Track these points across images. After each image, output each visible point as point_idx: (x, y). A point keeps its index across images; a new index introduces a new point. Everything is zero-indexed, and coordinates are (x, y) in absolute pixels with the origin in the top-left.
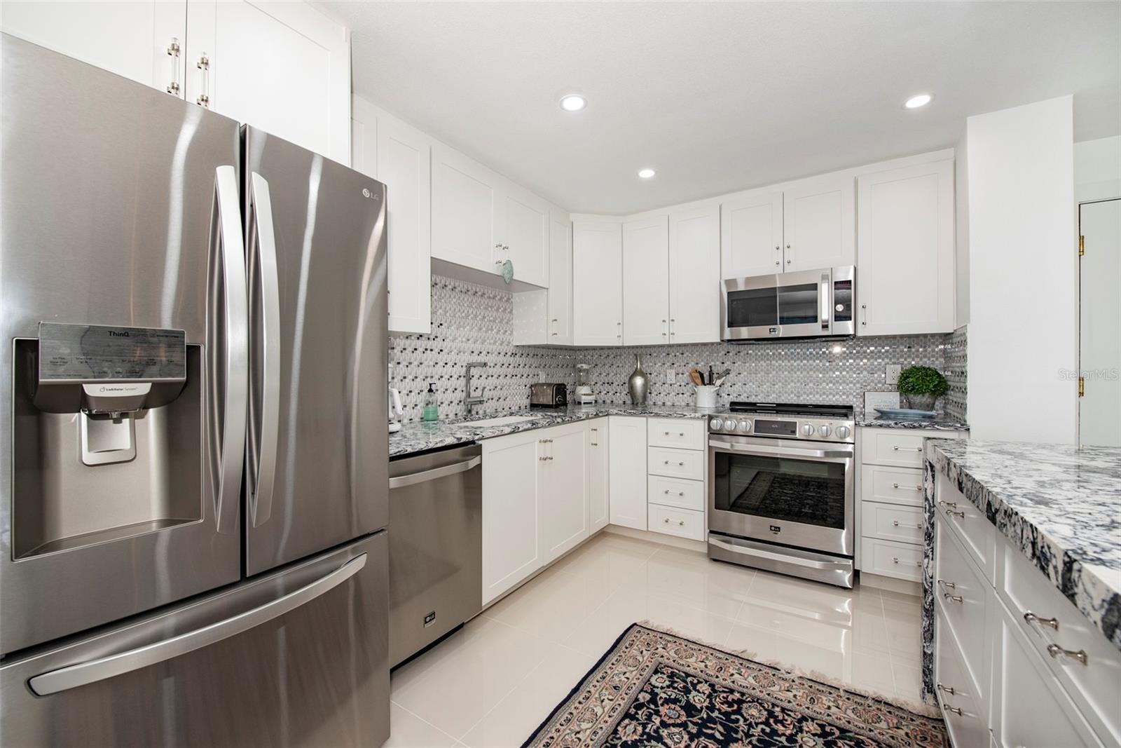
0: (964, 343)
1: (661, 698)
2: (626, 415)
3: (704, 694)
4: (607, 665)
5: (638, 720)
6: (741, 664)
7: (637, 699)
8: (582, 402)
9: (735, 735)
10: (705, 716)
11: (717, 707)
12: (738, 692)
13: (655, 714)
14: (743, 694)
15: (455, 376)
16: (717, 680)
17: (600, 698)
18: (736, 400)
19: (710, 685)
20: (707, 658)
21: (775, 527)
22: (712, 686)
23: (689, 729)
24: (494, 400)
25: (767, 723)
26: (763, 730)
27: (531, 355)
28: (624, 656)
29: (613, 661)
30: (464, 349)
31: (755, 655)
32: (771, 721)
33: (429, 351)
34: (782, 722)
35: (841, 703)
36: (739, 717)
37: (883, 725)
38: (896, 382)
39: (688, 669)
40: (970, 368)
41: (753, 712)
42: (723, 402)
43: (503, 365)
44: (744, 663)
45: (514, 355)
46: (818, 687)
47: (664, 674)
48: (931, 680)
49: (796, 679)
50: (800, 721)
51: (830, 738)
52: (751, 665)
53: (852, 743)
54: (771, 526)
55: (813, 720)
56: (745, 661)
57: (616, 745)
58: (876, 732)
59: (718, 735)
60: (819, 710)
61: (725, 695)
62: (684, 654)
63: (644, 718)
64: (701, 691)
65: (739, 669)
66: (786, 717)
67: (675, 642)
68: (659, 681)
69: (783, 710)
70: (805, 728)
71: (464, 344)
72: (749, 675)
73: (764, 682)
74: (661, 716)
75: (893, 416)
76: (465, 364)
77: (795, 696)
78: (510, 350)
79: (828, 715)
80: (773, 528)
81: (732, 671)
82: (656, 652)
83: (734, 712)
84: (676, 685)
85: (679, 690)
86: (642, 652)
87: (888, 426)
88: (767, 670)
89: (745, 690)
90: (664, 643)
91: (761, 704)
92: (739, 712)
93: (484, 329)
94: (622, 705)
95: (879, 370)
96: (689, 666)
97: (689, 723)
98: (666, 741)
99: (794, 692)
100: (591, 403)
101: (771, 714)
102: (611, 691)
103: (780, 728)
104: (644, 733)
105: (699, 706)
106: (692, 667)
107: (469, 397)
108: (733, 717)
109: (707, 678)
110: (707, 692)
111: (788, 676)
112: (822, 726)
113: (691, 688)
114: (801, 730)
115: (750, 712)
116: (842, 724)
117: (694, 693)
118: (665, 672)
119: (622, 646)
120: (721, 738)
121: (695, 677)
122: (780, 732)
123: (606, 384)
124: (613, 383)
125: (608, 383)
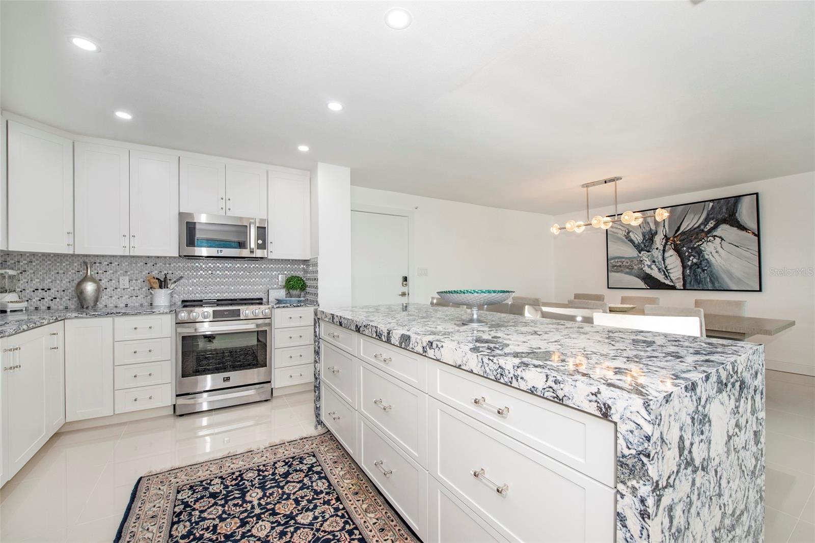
0: (316, 265)
1: (191, 502)
2: (88, 318)
3: (218, 484)
4: (135, 510)
5: (183, 521)
6: (232, 459)
7: (174, 513)
8: (8, 310)
9: (246, 490)
10: (225, 493)
11: (229, 485)
12: (237, 472)
13: (193, 511)
14: (240, 471)
16: (222, 473)
17: (144, 529)
18: (187, 299)
19: (219, 478)
20: (209, 467)
22: (221, 477)
23: (219, 504)
25: (259, 475)
26: (259, 479)
28: (146, 499)
29: (139, 505)
31: (236, 451)
32: (261, 473)
34: (266, 471)
35: (287, 448)
36: (243, 482)
37: (307, 446)
38: (284, 284)
39: (200, 478)
40: (320, 276)
41: (250, 475)
42: (175, 301)
44: (233, 457)
46: (275, 447)
47: (185, 490)
48: (320, 419)
49: (263, 450)
50: (274, 465)
51: (289, 463)
52: (238, 456)
53: (299, 460)
54: (225, 378)
55: (279, 461)
56: (232, 457)
57: (177, 541)
58: (305, 450)
59: (237, 496)
60: (280, 456)
61: (231, 477)
62: (192, 473)
63: (186, 517)
64: (215, 483)
65: (232, 462)
66: (267, 467)
67: (182, 471)
68: (185, 495)
69: (264, 466)
70: (278, 466)
72: (239, 462)
73: (248, 460)
74: (198, 509)
75: (285, 302)
77: (266, 457)
79: (285, 456)
81: (228, 465)
82: (171, 482)
83: (240, 481)
84: (197, 490)
85: (201, 492)
86: (160, 489)
87: (287, 307)
88: (247, 454)
89: (240, 469)
90: (174, 475)
91: (252, 470)
92: (242, 479)
94: (166, 522)
95: (275, 278)
96: (199, 477)
97: (218, 501)
98: (209, 517)
99: (265, 456)
100: (22, 310)
101: (259, 470)
102: (151, 521)
103: (266, 473)
104: (192, 524)
105: (218, 491)
106: (202, 477)
108: (241, 483)
109: (215, 476)
110: (219, 482)
111: (259, 451)
112: (284, 461)
113: (208, 486)
114: (276, 468)
115: (248, 476)
116: (292, 455)
117: (211, 487)
118: (186, 488)
119: (140, 494)
120: (240, 495)
121: (207, 480)
122: (267, 475)
123: (40, 291)
124: (49, 289)
125: (42, 289)
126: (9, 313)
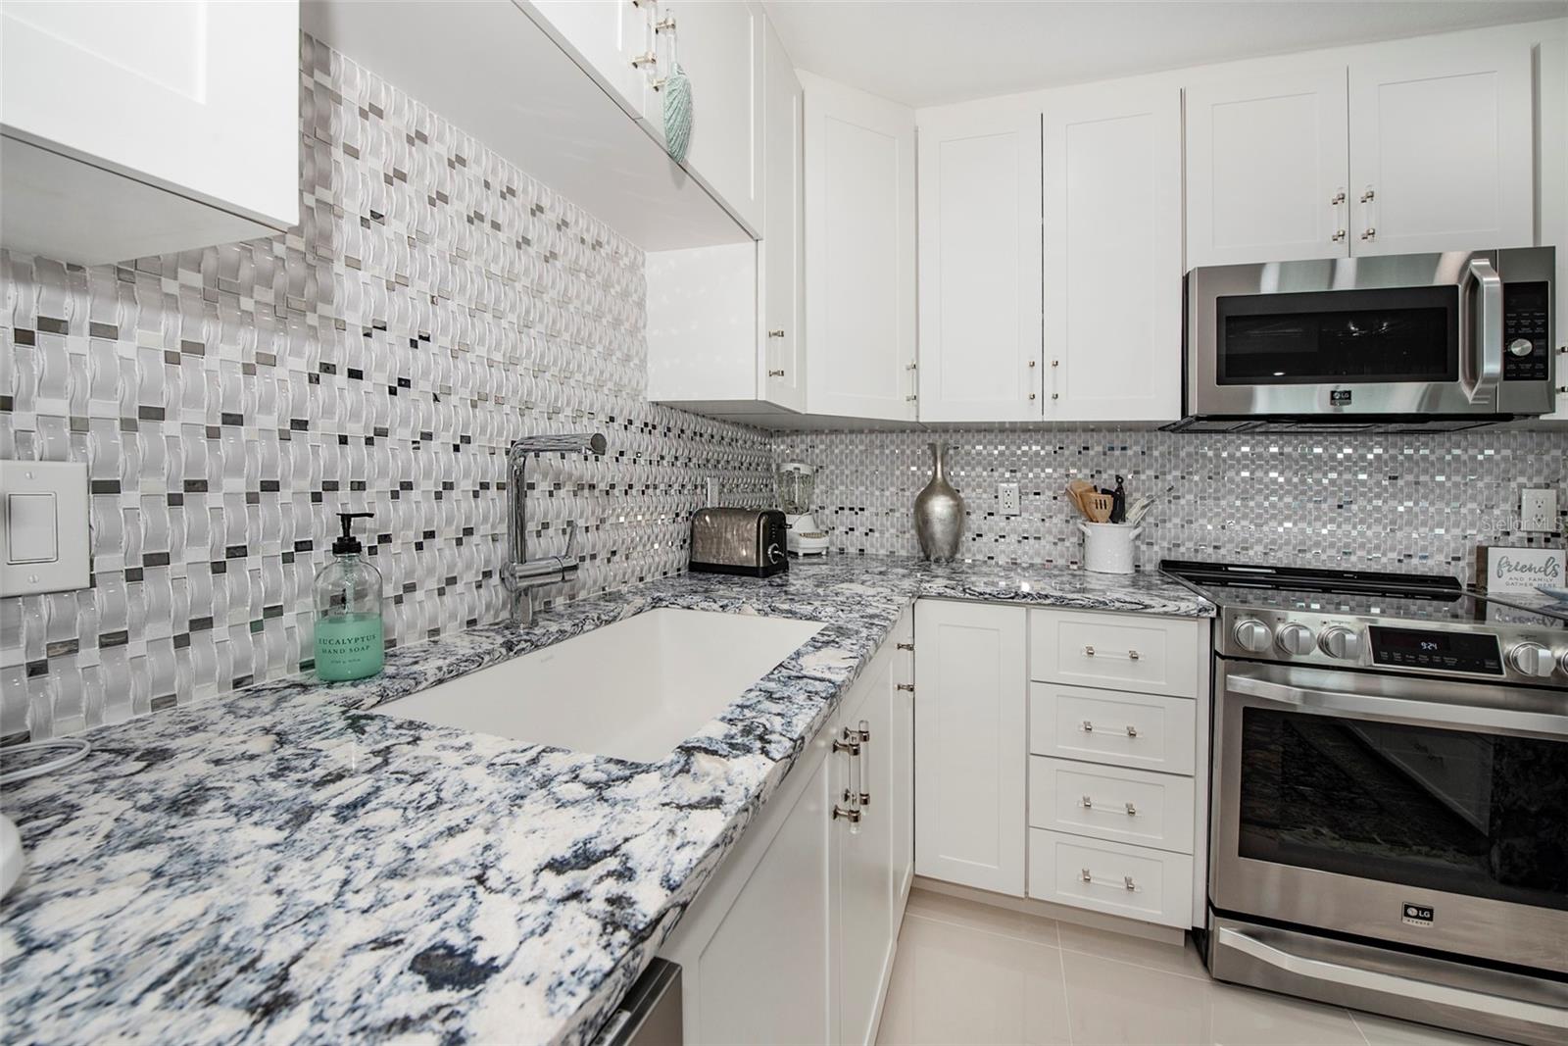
8: (801, 554)
15: (467, 485)
18: (1173, 557)
21: (1418, 909)
24: (598, 561)
27: (689, 433)
30: (500, 388)
33: (341, 378)
43: (622, 454)
45: (648, 427)
54: (1407, 907)
71: (497, 373)
76: (503, 444)
78: (642, 414)
80: (1412, 912)
93: (566, 336)
95: (1505, 499)
100: (819, 555)
107: (523, 561)
123: (847, 512)
124: (862, 509)
125: (852, 509)
126: (801, 560)
